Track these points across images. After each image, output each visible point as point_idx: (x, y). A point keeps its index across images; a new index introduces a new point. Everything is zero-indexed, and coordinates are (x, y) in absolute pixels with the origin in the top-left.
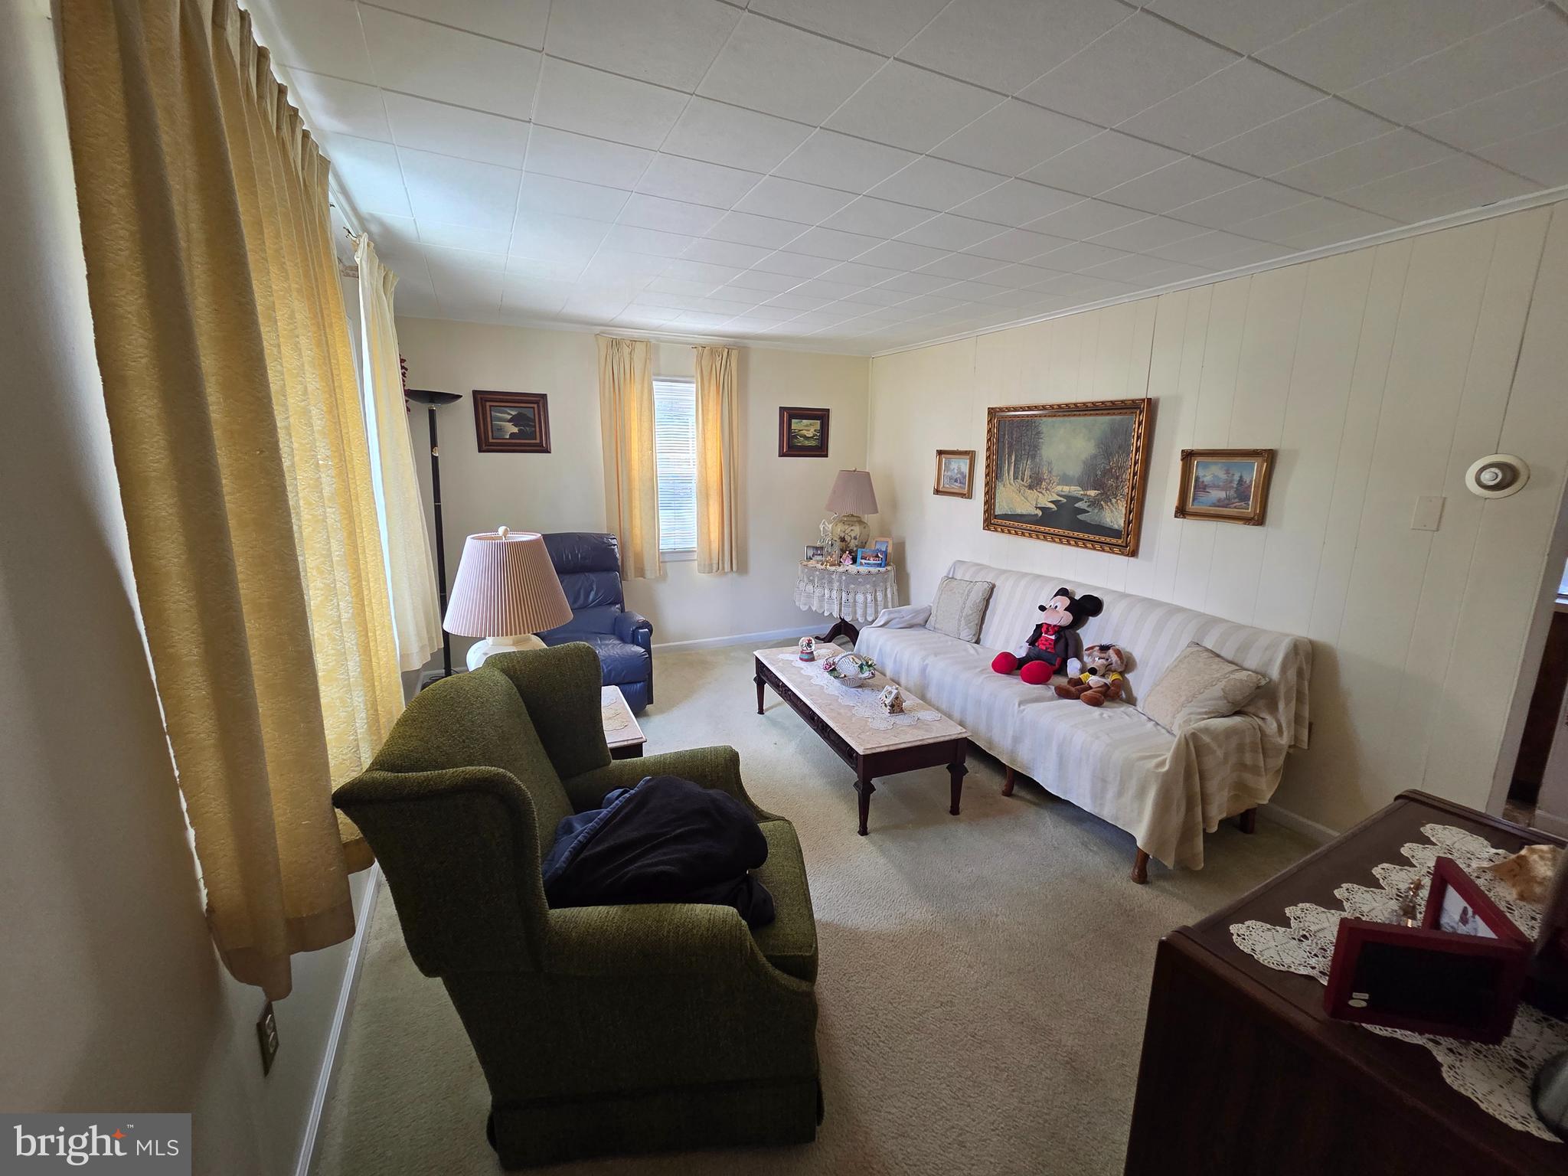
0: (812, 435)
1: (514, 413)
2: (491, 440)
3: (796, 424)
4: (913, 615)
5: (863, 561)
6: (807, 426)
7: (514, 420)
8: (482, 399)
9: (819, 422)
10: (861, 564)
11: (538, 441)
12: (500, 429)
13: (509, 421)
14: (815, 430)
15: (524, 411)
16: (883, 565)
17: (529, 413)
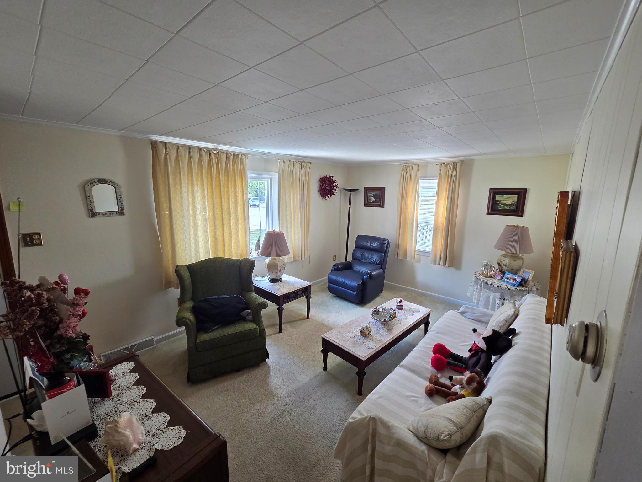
0: (510, 204)
1: (374, 194)
2: (367, 203)
3: (498, 198)
4: (483, 315)
5: (506, 280)
6: (507, 198)
7: (374, 196)
8: (367, 189)
9: (517, 196)
10: (504, 281)
11: (380, 203)
12: (370, 199)
13: (373, 197)
14: (513, 201)
15: (377, 193)
16: (516, 285)
17: (378, 194)
